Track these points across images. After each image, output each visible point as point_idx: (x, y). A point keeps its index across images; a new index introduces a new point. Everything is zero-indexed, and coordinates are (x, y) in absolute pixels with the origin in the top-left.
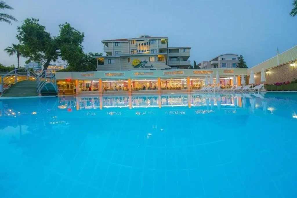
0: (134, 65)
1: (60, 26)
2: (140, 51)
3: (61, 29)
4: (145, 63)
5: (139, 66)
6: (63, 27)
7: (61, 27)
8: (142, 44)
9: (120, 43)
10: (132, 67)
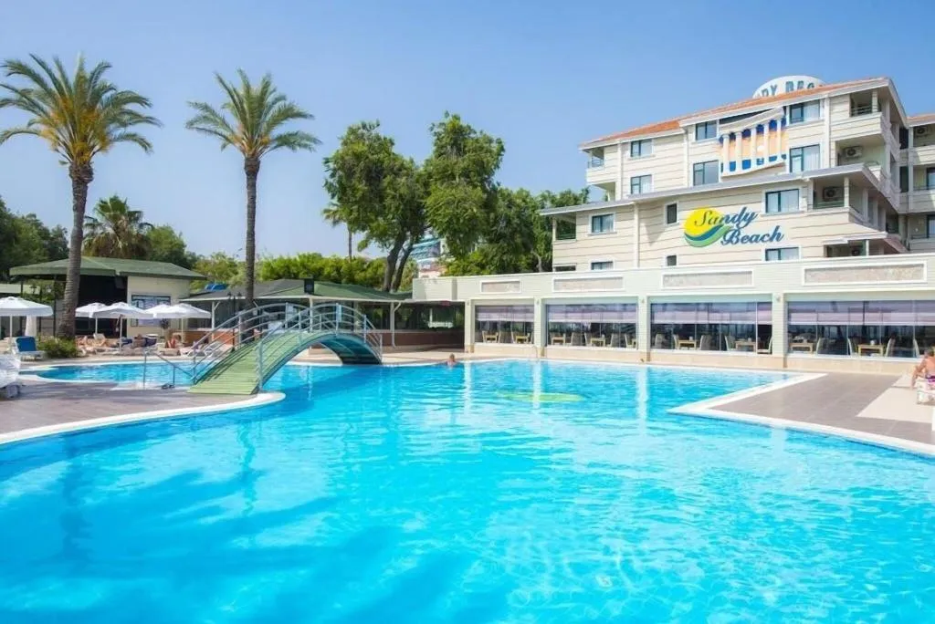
0: (693, 234)
1: (432, 129)
2: (733, 166)
3: (436, 137)
4: (743, 224)
5: (714, 236)
6: (441, 130)
7: (436, 130)
8: (732, 136)
9: (650, 140)
10: (683, 241)
